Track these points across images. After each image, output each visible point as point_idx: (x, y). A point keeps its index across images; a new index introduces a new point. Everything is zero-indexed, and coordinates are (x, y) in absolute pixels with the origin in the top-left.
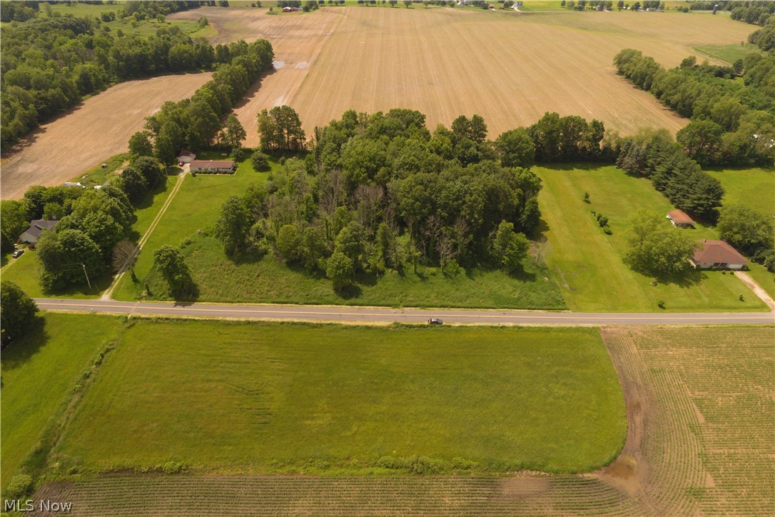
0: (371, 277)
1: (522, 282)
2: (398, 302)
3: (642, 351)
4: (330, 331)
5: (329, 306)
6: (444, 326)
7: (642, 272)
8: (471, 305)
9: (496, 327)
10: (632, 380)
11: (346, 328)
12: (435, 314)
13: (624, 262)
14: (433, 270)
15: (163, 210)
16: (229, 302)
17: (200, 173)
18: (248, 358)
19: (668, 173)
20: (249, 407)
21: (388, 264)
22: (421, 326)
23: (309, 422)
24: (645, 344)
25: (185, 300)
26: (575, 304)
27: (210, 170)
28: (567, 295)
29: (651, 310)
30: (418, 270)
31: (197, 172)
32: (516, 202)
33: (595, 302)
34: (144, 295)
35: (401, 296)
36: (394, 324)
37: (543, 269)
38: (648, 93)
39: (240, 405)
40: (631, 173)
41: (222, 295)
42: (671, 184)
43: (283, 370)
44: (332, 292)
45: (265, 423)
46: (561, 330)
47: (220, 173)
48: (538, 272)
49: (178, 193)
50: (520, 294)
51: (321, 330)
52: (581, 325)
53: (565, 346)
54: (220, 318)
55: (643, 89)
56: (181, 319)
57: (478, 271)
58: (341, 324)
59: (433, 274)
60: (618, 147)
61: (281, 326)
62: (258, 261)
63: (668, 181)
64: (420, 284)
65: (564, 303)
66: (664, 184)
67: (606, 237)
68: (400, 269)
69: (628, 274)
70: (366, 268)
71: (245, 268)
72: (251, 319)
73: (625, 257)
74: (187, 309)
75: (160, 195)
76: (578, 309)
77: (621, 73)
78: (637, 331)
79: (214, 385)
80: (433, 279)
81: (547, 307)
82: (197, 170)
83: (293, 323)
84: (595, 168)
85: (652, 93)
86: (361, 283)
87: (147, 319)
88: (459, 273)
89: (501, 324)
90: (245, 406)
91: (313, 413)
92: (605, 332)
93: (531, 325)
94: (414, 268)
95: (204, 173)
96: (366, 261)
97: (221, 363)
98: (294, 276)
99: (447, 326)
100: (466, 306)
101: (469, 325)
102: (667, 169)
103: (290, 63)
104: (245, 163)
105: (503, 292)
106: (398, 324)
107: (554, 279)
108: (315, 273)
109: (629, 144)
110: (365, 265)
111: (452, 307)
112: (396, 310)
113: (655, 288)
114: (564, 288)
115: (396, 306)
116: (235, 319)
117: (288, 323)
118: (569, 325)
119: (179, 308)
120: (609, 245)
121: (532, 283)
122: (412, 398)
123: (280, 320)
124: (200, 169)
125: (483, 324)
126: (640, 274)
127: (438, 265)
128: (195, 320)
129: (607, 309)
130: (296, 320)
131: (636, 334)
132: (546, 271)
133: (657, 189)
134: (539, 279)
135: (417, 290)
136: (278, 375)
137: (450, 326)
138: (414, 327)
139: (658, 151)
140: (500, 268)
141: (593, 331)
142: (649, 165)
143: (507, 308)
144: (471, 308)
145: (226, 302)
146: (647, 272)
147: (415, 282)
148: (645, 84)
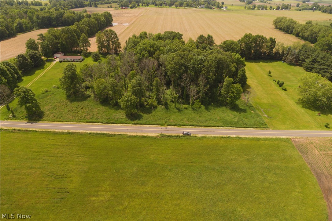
0: (149, 109)
1: (238, 113)
2: (164, 123)
3: (322, 153)
4: (119, 139)
5: (122, 124)
6: (192, 136)
7: (309, 108)
8: (209, 125)
9: (225, 138)
10: (320, 172)
11: (130, 137)
12: (187, 129)
13: (297, 104)
14: (186, 106)
15: (39, 77)
16: (60, 122)
17: (64, 61)
18: (63, 154)
19: (313, 61)
20: (54, 187)
21: (159, 103)
22: (177, 136)
23: (94, 198)
24: (323, 148)
25: (34, 120)
26: (272, 125)
27: (69, 60)
28: (266, 120)
29: (321, 129)
30: (176, 106)
31: (62, 61)
32: (234, 69)
33: (284, 124)
34: (10, 117)
35: (166, 119)
36: (161, 135)
37: (250, 107)
38: (291, 35)
39: (48, 185)
40: (291, 64)
41: (57, 118)
42: (316, 67)
43: (83, 162)
44: (125, 117)
45: (62, 199)
46: (266, 139)
47: (74, 61)
48: (247, 108)
49: (50, 70)
50: (238, 119)
51: (114, 138)
52: (278, 137)
53: (271, 149)
54: (52, 130)
55: (288, 33)
56: (28, 131)
57: (212, 107)
58: (127, 135)
59: (186, 108)
60: (283, 52)
61: (89, 135)
62: (84, 100)
63: (313, 66)
64: (178, 113)
65: (266, 124)
66: (311, 68)
67: (284, 92)
68: (166, 105)
69: (300, 110)
70: (147, 105)
71: (76, 104)
72: (70, 131)
73: (297, 101)
74: (34, 125)
75: (40, 70)
76: (275, 128)
77: (276, 28)
78: (315, 141)
79: (34, 171)
80: (186, 111)
81: (256, 127)
82: (63, 60)
83: (97, 134)
84: (271, 62)
85: (293, 35)
86: (142, 112)
87: (6, 130)
88: (201, 108)
89: (228, 136)
90: (51, 186)
91: (98, 192)
92: (295, 141)
93: (247, 137)
94: (174, 105)
95: (66, 61)
96: (146, 101)
97: (44, 156)
98: (102, 108)
99: (194, 136)
100: (205, 125)
101: (208, 136)
102: (313, 59)
103: (120, 23)
104: (89, 58)
105: (228, 118)
106: (163, 135)
107: (258, 112)
108: (116, 107)
109: (289, 49)
110: (146, 103)
111: (197, 126)
112: (163, 127)
113: (320, 117)
114: (264, 117)
115: (162, 125)
116: (61, 131)
117: (94, 133)
118: (271, 137)
119: (29, 124)
120: (287, 96)
121: (245, 114)
122: (170, 182)
123: (89, 132)
124: (64, 59)
125: (216, 136)
126: (308, 110)
127: (189, 104)
128: (36, 131)
129: (293, 128)
130: (99, 132)
131: (315, 143)
132: (252, 108)
133: (307, 71)
134: (248, 111)
135: (175, 117)
136: (79, 165)
137: (196, 137)
138: (173, 137)
139: (306, 52)
140: (225, 106)
141: (287, 140)
142: (301, 59)
143: (231, 127)
144: (209, 126)
145: (59, 122)
146: (312, 108)
147: (175, 112)
148: (289, 31)
